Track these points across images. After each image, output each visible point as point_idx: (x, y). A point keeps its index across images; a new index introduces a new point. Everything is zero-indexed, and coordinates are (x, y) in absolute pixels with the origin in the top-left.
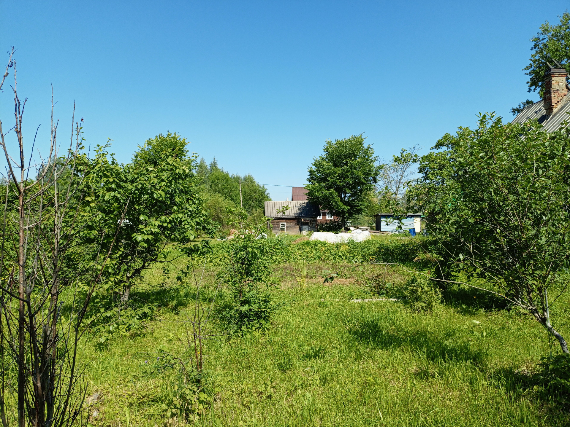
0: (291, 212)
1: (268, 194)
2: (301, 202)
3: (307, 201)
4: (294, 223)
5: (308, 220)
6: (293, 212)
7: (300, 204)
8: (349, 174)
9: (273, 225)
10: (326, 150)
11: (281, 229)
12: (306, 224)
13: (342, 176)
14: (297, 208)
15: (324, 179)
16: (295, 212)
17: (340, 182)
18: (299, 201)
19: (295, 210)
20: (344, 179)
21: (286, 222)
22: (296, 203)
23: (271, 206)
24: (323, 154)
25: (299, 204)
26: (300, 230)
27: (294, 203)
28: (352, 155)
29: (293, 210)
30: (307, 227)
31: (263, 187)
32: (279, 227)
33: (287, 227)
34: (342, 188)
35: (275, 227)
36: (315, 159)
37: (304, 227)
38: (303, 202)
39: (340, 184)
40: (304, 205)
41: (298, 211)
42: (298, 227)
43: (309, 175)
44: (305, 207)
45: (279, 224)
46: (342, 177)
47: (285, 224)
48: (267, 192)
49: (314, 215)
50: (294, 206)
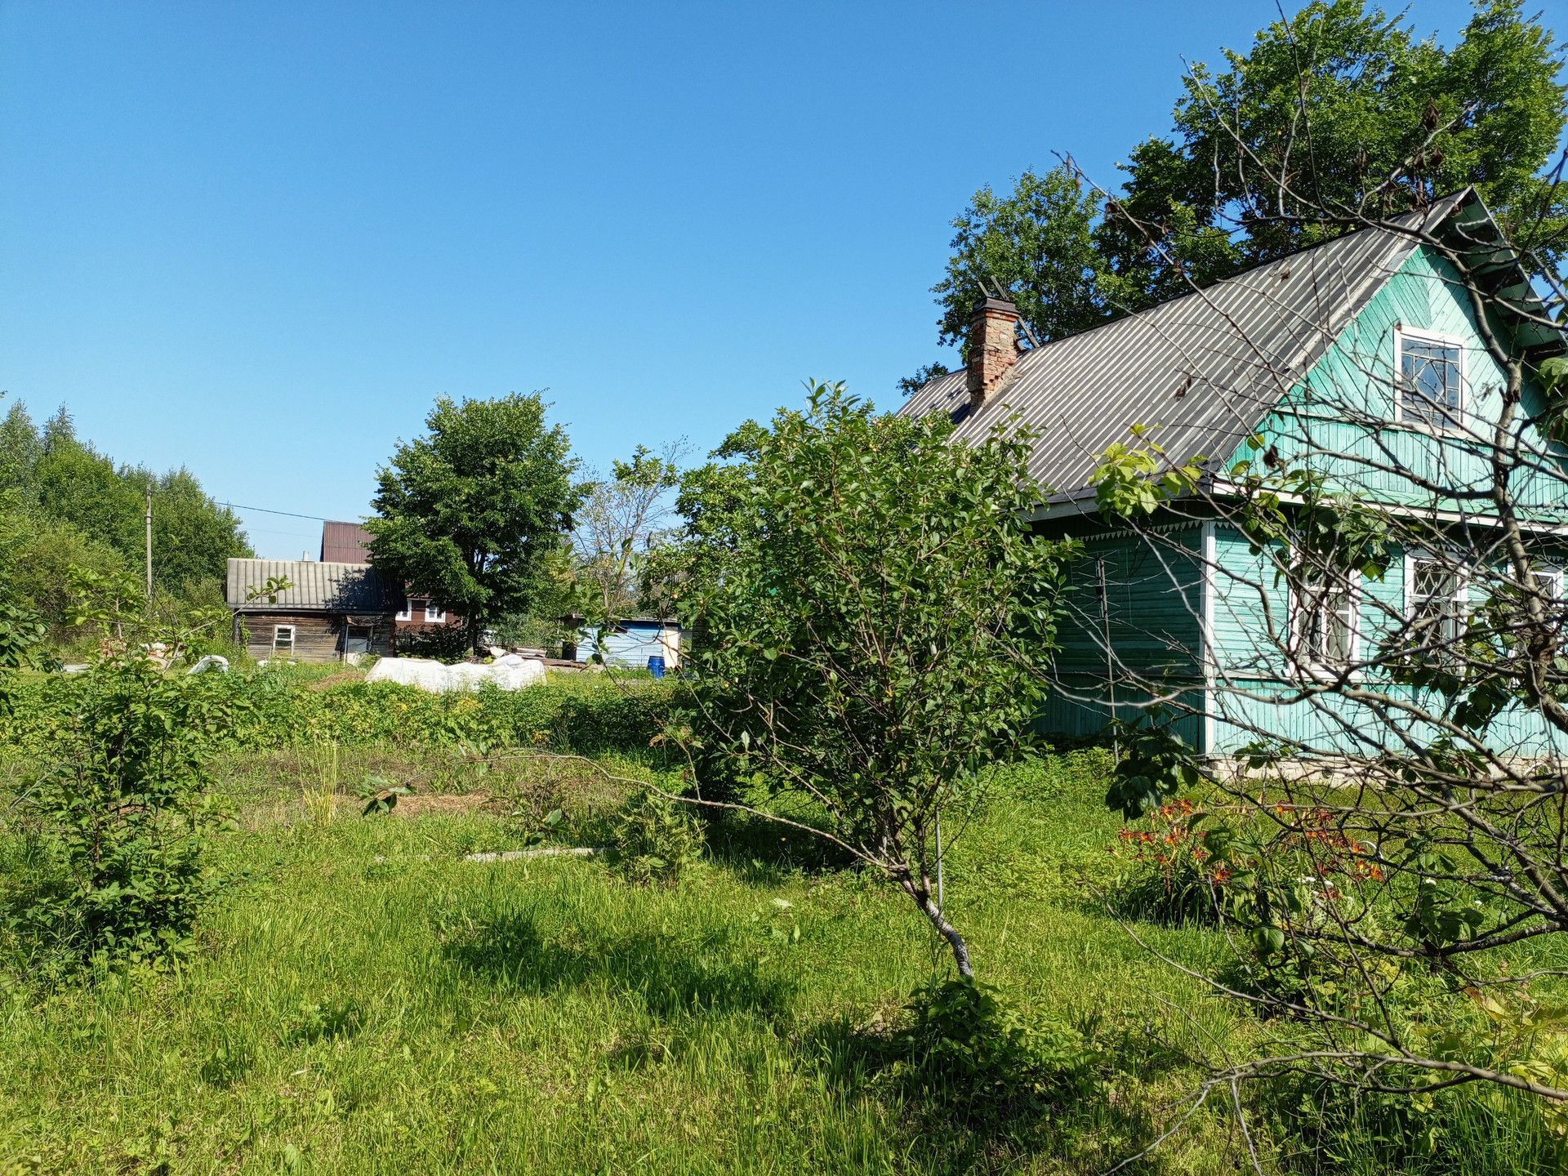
0: (313, 596)
1: (242, 535)
2: (349, 566)
3: (369, 566)
4: (321, 628)
5: (367, 620)
6: (321, 596)
7: (346, 572)
8: (497, 498)
9: (252, 630)
10: (436, 425)
11: (278, 643)
12: (359, 632)
13: (477, 503)
14: (335, 585)
15: (424, 504)
16: (329, 596)
17: (471, 519)
18: (341, 565)
19: (328, 589)
20: (482, 511)
21: (295, 623)
22: (334, 569)
23: (250, 573)
24: (427, 435)
25: (342, 572)
26: (341, 648)
27: (326, 569)
28: (510, 447)
29: (320, 590)
30: (362, 643)
31: (228, 513)
32: (271, 638)
33: (299, 639)
34: (476, 536)
35: (259, 637)
36: (402, 446)
37: (352, 641)
38: (356, 566)
39: (469, 524)
40: (357, 575)
41: (337, 592)
42: (334, 639)
43: (379, 491)
44: (361, 582)
45: (271, 630)
46: (477, 505)
47: (293, 628)
48: (240, 529)
49: (386, 608)
50: (327, 577)
